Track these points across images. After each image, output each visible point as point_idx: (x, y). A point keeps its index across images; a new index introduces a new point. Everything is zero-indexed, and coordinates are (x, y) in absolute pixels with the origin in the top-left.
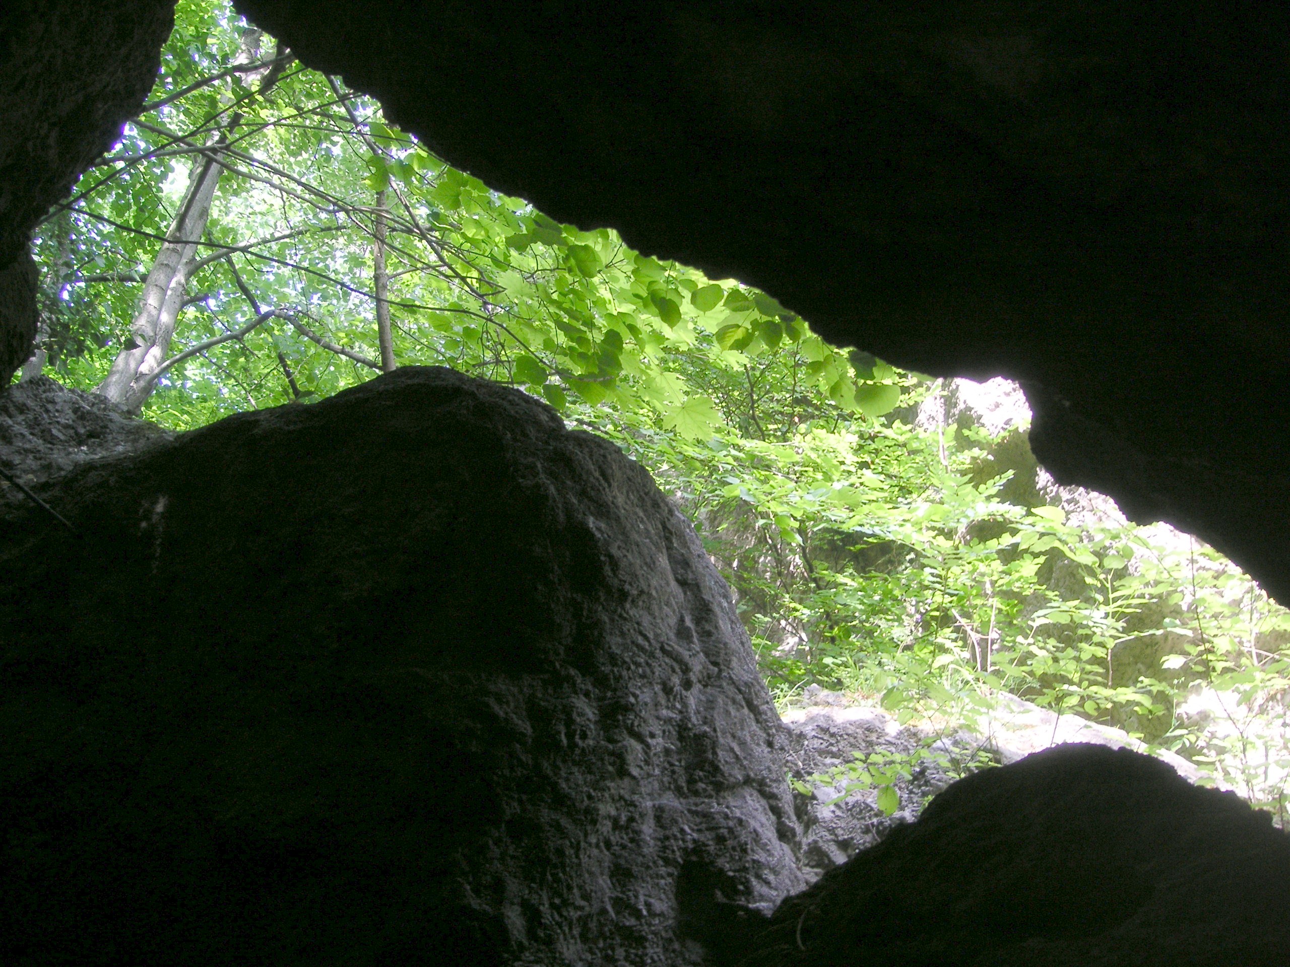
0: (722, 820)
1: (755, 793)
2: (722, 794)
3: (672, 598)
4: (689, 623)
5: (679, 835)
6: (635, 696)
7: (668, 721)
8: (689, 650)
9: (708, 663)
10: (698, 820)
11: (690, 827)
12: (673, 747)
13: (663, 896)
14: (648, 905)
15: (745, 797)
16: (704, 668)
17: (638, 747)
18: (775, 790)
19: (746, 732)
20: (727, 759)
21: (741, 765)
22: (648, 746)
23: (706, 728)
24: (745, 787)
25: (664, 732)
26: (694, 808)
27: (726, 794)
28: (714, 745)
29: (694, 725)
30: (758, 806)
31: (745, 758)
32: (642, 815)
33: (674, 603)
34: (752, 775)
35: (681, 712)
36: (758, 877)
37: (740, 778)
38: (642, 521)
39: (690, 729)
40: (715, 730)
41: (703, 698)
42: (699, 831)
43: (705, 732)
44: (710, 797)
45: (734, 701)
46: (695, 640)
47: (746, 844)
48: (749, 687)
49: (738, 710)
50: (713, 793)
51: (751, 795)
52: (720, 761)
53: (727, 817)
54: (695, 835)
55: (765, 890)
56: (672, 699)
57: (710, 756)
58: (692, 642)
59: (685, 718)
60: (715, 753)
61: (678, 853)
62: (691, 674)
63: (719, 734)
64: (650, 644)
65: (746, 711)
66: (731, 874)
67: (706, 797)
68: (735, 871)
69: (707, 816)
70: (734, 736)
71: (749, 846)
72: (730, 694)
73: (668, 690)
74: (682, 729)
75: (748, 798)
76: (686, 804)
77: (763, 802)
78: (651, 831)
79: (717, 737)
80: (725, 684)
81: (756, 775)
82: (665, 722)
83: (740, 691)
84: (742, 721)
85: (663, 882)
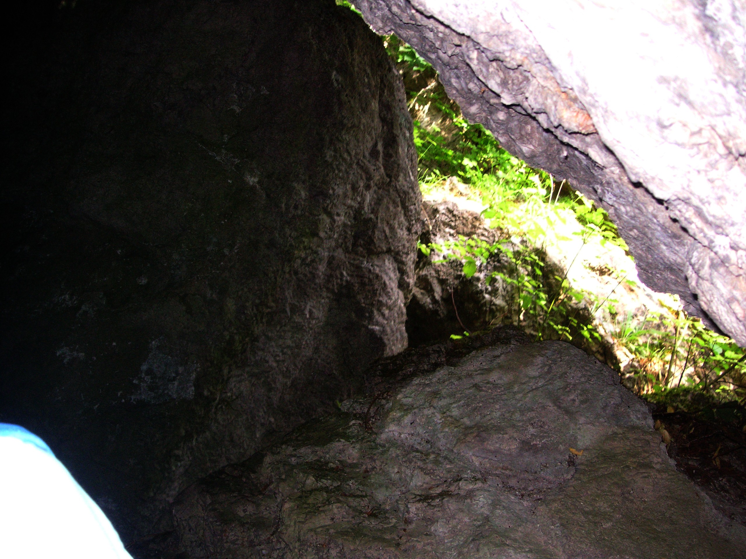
0: (367, 273)
1: (391, 259)
2: (371, 256)
3: (373, 130)
4: (380, 147)
5: (339, 276)
6: (334, 190)
7: (350, 207)
8: (375, 165)
9: (384, 174)
10: (352, 269)
11: (347, 273)
12: (349, 223)
13: (321, 309)
14: (311, 313)
15: (384, 261)
16: (381, 178)
17: (328, 220)
18: (404, 259)
19: (396, 222)
20: (380, 237)
21: (387, 242)
22: (334, 221)
23: (372, 216)
24: (387, 254)
25: (346, 213)
26: (352, 262)
27: (373, 257)
28: (375, 226)
29: (365, 212)
30: (391, 266)
31: (391, 237)
32: (321, 260)
33: (373, 133)
34: (392, 248)
35: (359, 203)
36: (379, 310)
37: (385, 249)
38: (368, 77)
39: (363, 215)
40: (377, 218)
41: (375, 196)
42: (352, 276)
43: (371, 219)
44: (364, 257)
45: (394, 202)
46: (381, 159)
47: (377, 290)
48: (406, 195)
49: (395, 208)
50: (366, 255)
51: (389, 260)
52: (375, 238)
53: (370, 271)
54: (348, 278)
55: (380, 319)
56: (356, 194)
57: (370, 233)
58: (378, 160)
59: (361, 207)
60: (373, 232)
61: (336, 287)
62: (372, 182)
63: (379, 221)
64: (351, 159)
65: (400, 209)
66: (363, 305)
67: (361, 256)
68: (366, 304)
69: (358, 267)
70: (388, 223)
71: (378, 292)
72: (393, 197)
73: (354, 188)
74: (357, 214)
75: (387, 261)
76: (349, 258)
77: (395, 265)
78: (323, 270)
79: (377, 223)
80: (391, 190)
81: (395, 248)
82: (348, 207)
83: (399, 196)
84: (396, 214)
85: (323, 301)
